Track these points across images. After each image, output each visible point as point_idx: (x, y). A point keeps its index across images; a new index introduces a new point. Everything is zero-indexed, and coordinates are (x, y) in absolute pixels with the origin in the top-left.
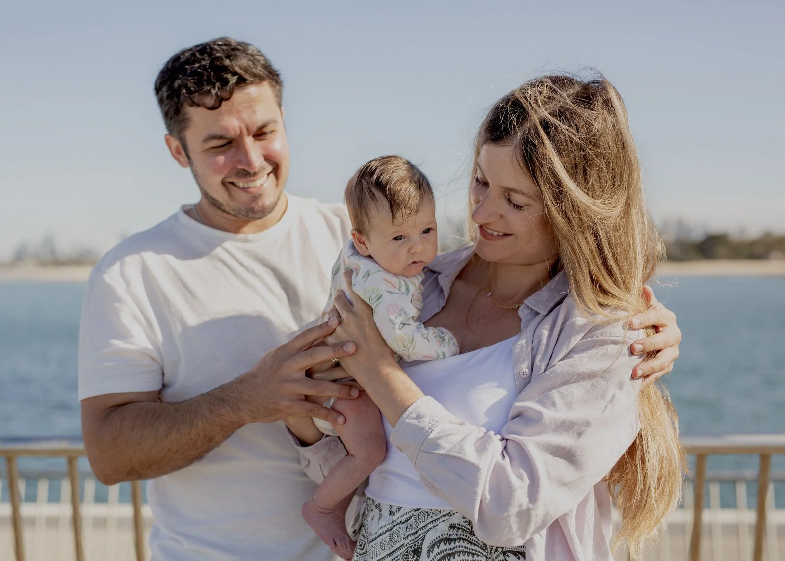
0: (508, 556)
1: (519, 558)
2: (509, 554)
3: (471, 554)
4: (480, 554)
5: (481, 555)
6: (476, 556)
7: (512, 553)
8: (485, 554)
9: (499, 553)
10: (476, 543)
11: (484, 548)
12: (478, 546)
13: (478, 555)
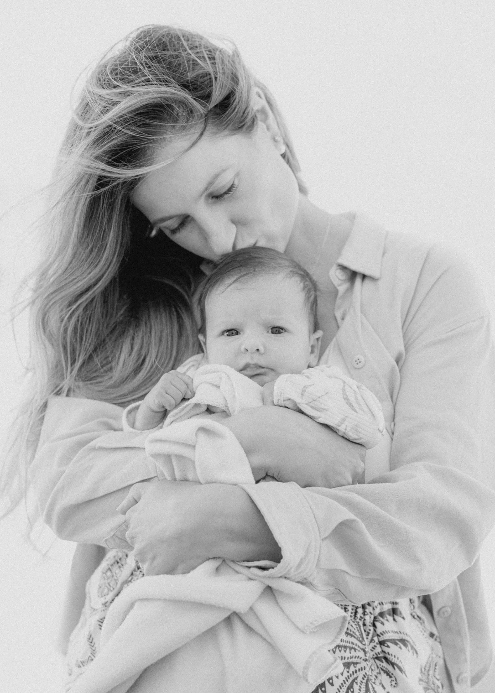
0: (388, 646)
1: (400, 648)
2: (389, 644)
3: (348, 649)
4: (356, 647)
5: (359, 649)
6: (353, 650)
7: (392, 643)
8: (362, 646)
9: (375, 644)
10: (352, 633)
11: (361, 639)
12: (355, 637)
13: (355, 650)
